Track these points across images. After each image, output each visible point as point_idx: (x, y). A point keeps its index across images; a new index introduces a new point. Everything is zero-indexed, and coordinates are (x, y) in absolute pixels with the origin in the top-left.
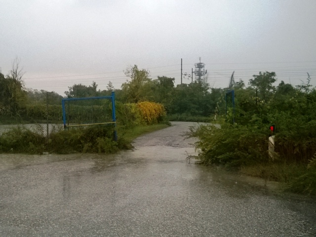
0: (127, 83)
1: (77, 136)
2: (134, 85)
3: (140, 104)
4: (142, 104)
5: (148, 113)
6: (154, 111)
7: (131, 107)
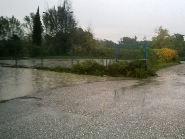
1: (124, 67)
2: (159, 38)
4: (164, 50)
5: (167, 55)
6: (171, 54)
7: (157, 51)
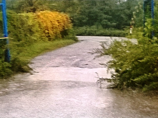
3: (39, 14)
5: (50, 25)
6: (56, 23)
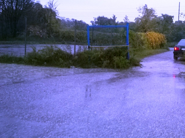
0: (139, 17)
1: (98, 55)
4: (149, 33)
6: (158, 39)
7: (141, 35)
